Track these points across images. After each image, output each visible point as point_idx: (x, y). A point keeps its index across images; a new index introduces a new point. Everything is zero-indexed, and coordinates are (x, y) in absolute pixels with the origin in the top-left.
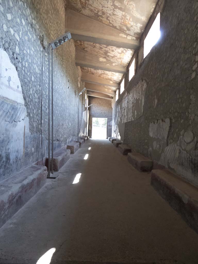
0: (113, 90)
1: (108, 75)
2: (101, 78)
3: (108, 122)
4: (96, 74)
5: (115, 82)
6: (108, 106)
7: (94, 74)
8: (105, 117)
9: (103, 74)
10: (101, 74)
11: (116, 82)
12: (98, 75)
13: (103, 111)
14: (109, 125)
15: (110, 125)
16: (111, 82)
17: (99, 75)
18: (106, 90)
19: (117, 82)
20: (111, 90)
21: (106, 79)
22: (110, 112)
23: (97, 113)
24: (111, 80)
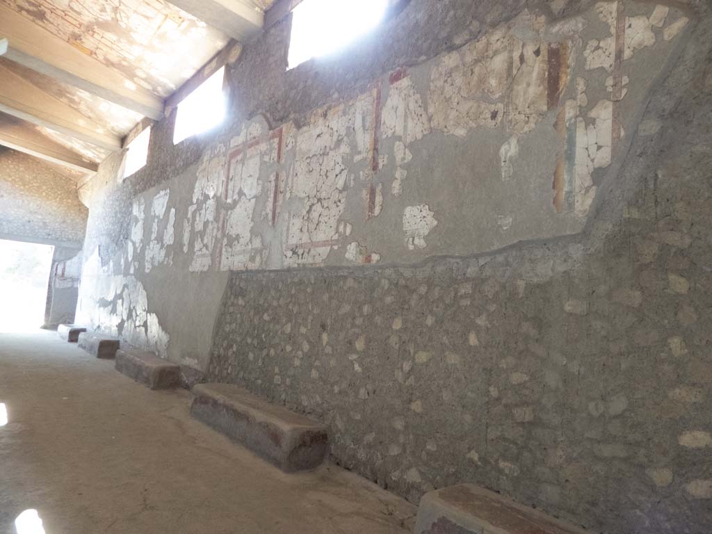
0: (113, 129)
1: (131, 42)
2: (83, 49)
3: (54, 261)
4: (60, 21)
5: (150, 87)
6: (61, 199)
7: (48, 15)
8: (44, 241)
9: (104, 26)
10: (89, 28)
11: (155, 90)
12: (71, 29)
13: (40, 217)
14: (59, 272)
15: (63, 274)
16: (129, 85)
17: (77, 31)
18: (82, 122)
19: (159, 89)
20: (104, 127)
21: (109, 63)
22: (69, 221)
23: (9, 222)
24: (129, 73)
